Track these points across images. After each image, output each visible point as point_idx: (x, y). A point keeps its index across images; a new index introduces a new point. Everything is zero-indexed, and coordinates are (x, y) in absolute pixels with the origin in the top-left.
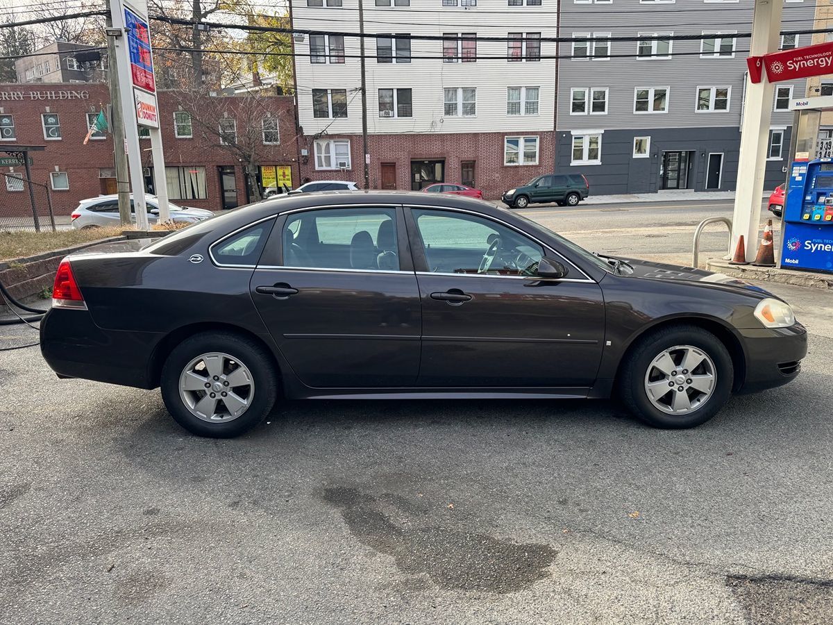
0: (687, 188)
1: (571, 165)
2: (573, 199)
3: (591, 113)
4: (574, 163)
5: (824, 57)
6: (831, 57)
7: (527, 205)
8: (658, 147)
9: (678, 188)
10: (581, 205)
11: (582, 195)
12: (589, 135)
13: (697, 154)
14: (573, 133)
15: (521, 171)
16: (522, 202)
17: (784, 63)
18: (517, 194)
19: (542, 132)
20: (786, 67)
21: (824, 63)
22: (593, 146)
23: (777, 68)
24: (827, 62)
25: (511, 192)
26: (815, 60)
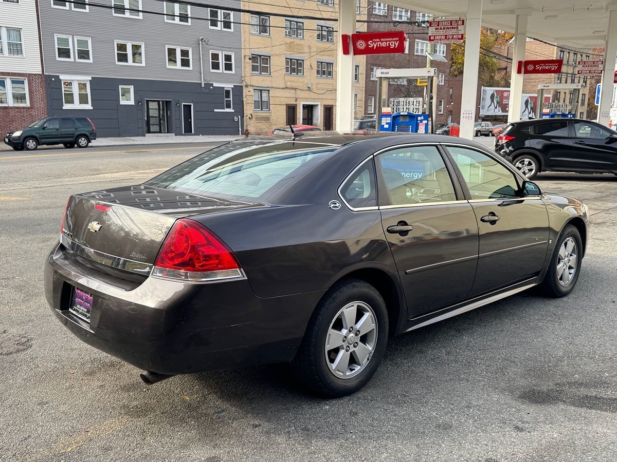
0: (168, 133)
1: (64, 108)
2: (83, 141)
3: (78, 60)
4: (66, 107)
5: (393, 41)
6: (398, 42)
7: (37, 147)
8: (141, 96)
9: (160, 132)
10: (92, 147)
11: (90, 137)
12: (78, 81)
13: (173, 104)
14: (62, 77)
15: (12, 113)
16: (31, 144)
17: (367, 41)
18: (23, 136)
19: (29, 74)
20: (368, 45)
21: (393, 45)
22: (83, 92)
23: (361, 45)
24: (395, 45)
25: (17, 134)
26: (388, 43)
